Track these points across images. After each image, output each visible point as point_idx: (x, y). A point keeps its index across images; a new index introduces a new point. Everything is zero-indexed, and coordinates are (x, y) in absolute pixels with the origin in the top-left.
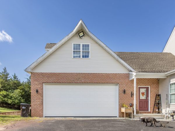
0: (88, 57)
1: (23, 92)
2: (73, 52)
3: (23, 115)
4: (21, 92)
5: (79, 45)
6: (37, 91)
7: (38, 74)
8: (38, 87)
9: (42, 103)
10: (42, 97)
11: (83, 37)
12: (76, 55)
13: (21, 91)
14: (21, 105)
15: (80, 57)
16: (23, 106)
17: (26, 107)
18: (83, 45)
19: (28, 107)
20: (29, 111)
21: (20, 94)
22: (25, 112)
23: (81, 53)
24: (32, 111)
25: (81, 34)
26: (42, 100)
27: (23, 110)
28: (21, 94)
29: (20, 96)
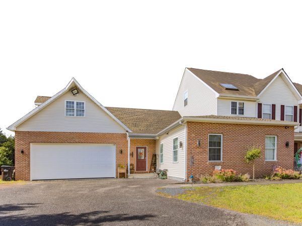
0: (83, 115)
1: (10, 151)
2: (65, 110)
3: (5, 179)
4: (6, 151)
5: (73, 103)
6: (22, 152)
7: (24, 133)
8: (24, 147)
9: (29, 165)
10: (29, 158)
11: (77, 95)
12: (69, 113)
13: (7, 149)
14: (3, 167)
15: (73, 115)
16: (5, 168)
17: (9, 170)
18: (77, 103)
19: (11, 170)
20: (13, 175)
21: (5, 153)
22: (7, 176)
23: (75, 111)
24: (16, 174)
25: (75, 91)
26: (29, 161)
27: (5, 173)
28: (7, 153)
29: (4, 157)
